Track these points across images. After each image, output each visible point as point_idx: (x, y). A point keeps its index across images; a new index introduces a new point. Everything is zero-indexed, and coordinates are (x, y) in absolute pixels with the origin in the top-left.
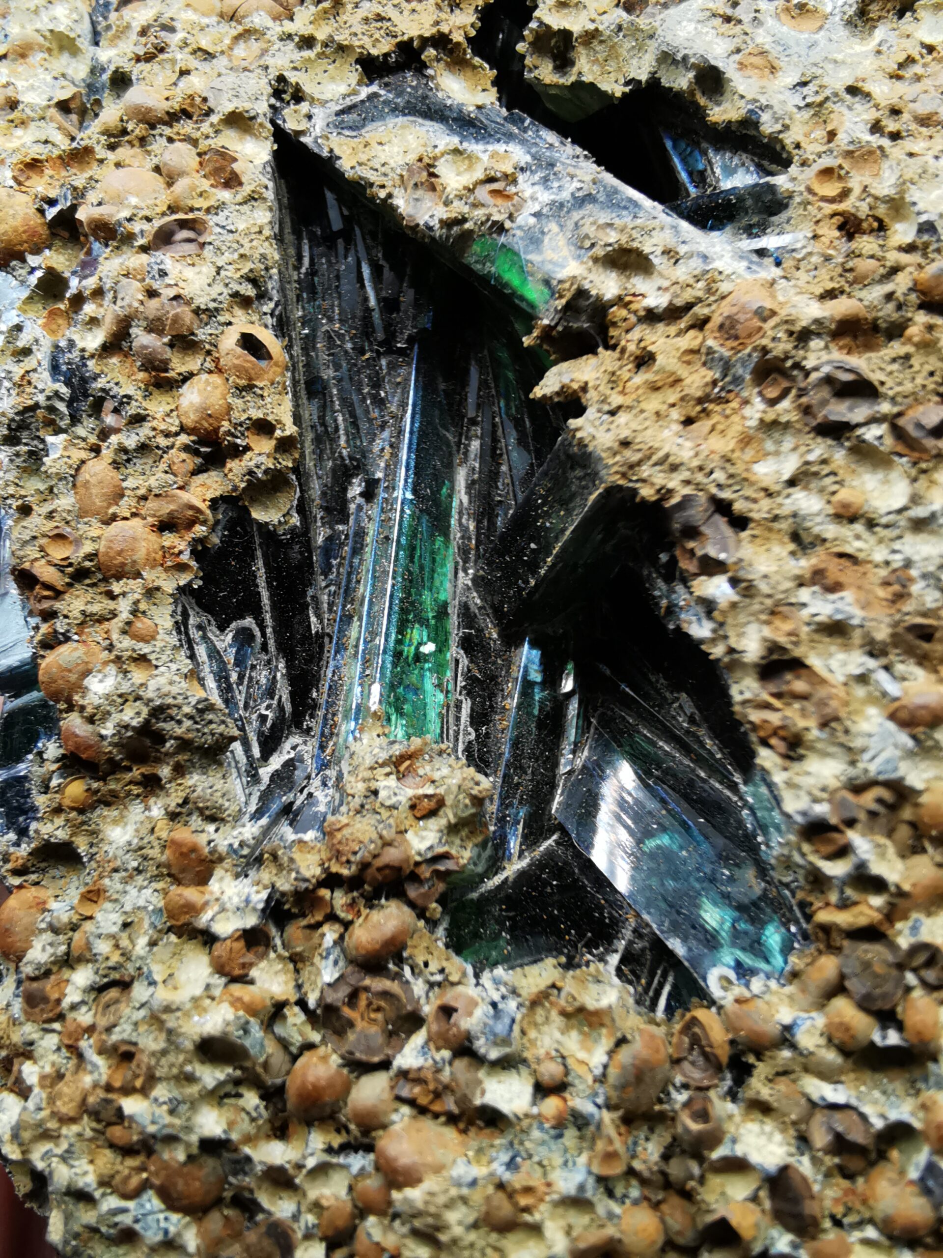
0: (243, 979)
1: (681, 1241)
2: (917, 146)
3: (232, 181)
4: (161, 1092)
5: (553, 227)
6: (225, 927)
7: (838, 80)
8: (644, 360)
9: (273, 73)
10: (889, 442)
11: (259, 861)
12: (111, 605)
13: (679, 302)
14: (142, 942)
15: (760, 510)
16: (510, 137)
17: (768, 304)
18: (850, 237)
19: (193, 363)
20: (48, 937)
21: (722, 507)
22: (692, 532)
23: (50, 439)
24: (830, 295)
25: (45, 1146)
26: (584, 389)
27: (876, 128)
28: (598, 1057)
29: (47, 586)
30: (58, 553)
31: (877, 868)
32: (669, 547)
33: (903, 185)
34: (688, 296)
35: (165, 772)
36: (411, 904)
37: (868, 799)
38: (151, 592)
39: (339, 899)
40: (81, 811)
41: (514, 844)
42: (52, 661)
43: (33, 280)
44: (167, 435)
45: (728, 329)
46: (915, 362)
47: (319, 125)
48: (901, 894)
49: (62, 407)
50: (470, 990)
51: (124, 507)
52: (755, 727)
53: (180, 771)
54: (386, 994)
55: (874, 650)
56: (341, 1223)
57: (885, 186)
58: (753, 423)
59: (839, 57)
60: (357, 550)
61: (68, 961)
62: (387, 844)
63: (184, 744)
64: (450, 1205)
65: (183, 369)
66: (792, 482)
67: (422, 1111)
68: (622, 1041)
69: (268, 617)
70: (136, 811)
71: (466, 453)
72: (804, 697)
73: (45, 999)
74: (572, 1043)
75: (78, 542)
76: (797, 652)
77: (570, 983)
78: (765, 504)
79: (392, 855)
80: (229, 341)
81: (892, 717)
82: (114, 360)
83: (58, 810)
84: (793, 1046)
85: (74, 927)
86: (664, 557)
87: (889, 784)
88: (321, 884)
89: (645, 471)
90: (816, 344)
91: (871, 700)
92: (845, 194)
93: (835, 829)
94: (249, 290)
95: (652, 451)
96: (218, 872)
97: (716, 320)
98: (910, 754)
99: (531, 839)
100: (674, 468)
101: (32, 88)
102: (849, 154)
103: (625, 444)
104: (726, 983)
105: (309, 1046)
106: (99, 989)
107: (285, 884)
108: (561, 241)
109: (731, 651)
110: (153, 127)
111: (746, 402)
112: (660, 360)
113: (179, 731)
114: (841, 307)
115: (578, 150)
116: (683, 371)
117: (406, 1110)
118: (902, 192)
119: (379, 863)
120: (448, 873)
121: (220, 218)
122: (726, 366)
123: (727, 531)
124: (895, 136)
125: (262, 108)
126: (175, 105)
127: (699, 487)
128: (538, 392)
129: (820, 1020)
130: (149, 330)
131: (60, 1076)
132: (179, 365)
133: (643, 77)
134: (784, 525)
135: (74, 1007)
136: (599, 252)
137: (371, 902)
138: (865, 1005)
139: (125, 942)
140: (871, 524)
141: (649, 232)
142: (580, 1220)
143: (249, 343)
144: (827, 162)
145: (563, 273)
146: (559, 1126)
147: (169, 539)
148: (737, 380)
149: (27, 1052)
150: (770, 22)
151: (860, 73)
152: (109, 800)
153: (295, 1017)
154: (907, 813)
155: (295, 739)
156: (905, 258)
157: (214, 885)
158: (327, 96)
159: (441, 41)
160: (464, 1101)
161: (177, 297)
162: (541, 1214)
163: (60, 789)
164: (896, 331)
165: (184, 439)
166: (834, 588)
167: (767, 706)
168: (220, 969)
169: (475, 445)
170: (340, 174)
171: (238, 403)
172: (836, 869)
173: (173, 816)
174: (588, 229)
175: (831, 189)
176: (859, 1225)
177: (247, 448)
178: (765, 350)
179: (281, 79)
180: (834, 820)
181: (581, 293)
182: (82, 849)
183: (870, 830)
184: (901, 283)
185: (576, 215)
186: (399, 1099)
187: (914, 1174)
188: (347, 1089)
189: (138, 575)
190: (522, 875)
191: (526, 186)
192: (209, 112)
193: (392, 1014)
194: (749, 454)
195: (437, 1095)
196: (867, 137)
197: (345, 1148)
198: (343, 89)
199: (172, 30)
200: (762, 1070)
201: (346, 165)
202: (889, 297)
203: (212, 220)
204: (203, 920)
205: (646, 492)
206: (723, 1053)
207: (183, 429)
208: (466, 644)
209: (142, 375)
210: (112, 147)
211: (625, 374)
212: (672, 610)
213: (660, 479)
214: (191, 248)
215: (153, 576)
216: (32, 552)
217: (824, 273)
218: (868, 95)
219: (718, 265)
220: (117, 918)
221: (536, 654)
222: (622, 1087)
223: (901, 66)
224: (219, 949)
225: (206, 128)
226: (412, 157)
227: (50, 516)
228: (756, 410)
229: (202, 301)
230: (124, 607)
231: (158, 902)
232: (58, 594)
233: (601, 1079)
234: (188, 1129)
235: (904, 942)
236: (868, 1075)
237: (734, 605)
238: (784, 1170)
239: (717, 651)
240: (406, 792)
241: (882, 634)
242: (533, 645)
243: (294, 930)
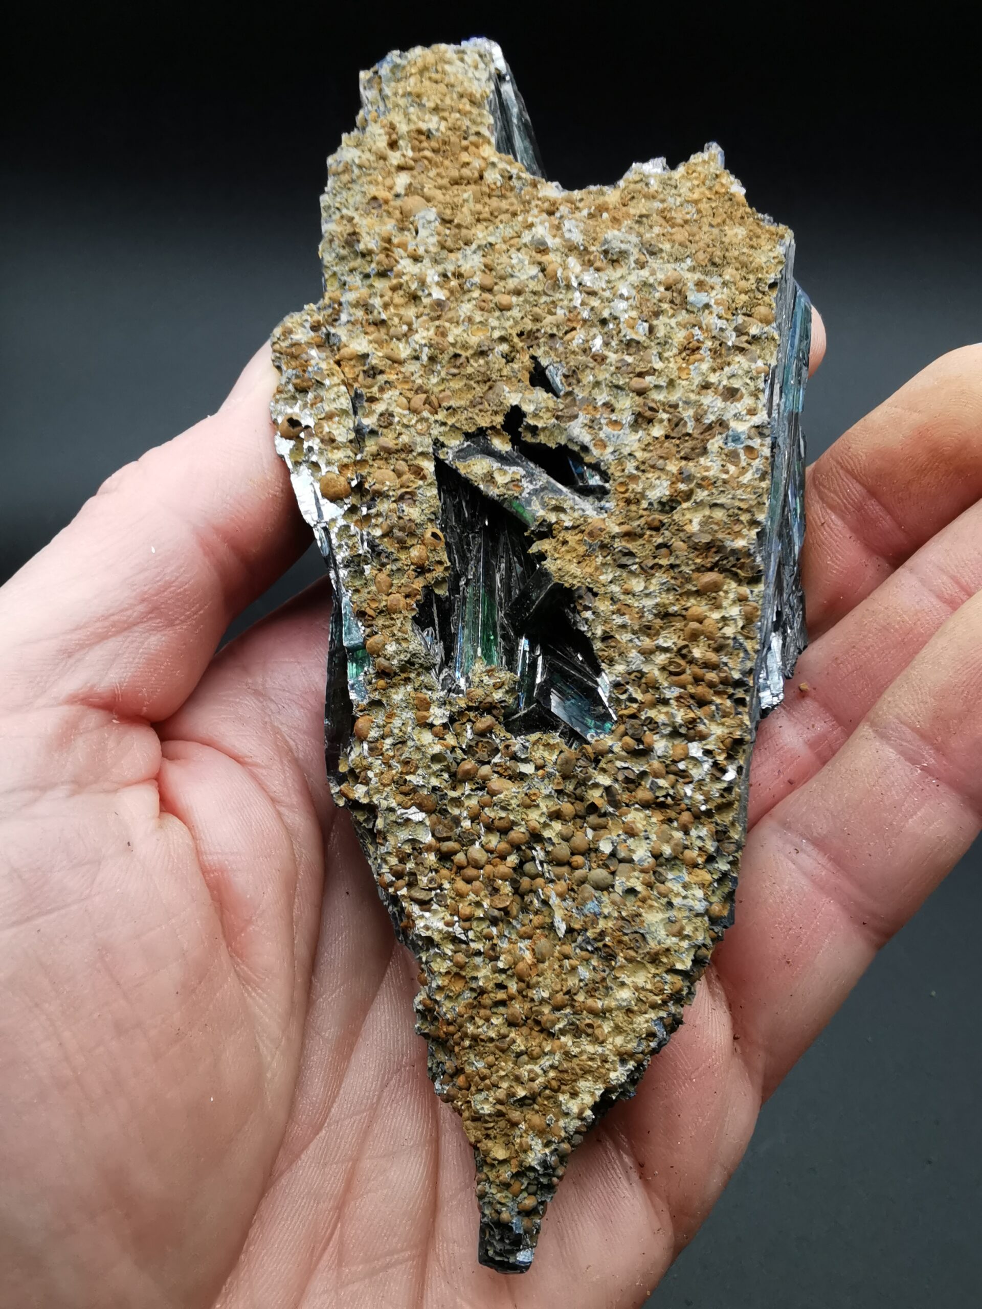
0: (443, 739)
1: (580, 814)
2: (650, 475)
3: (424, 478)
4: (420, 772)
5: (534, 498)
6: (437, 722)
7: (626, 451)
8: (565, 542)
9: (433, 437)
10: (639, 571)
11: (445, 704)
12: (392, 622)
13: (576, 525)
14: (409, 729)
15: (602, 591)
16: (518, 465)
17: (603, 527)
18: (628, 505)
19: (415, 541)
20: (377, 729)
21: (590, 590)
22: (581, 597)
23: (365, 567)
24: (622, 524)
25: (378, 796)
26: (546, 551)
27: (637, 468)
28: (554, 757)
29: (370, 616)
30: (374, 605)
31: (634, 695)
32: (574, 602)
33: (644, 489)
34: (578, 522)
35: (412, 675)
36: (494, 716)
37: (633, 676)
38: (405, 618)
39: (472, 714)
40: (384, 690)
41: (522, 705)
42: (370, 641)
43: (346, 507)
44: (407, 565)
45: (591, 534)
46: (646, 546)
47: (451, 456)
48: (642, 703)
49: (369, 556)
50: (514, 741)
51: (394, 589)
52: (600, 657)
53: (419, 674)
54: (488, 742)
55: (634, 632)
56: (476, 812)
57: (639, 489)
58: (599, 563)
59: (626, 442)
60: (464, 603)
61: (383, 737)
62: (488, 696)
63: (421, 665)
64: (512, 799)
65: (411, 543)
66: (611, 582)
67: (501, 775)
68: (561, 752)
69: (437, 627)
70: (402, 689)
71: (500, 569)
72: (614, 647)
73: (377, 748)
74: (546, 754)
75: (380, 602)
76: (612, 634)
77: (545, 737)
78: (603, 589)
79: (489, 699)
80: (428, 535)
81: (639, 652)
82: (386, 540)
83: (376, 690)
84: (613, 752)
85: (384, 726)
86: (572, 605)
87: (638, 671)
88: (466, 710)
89: (566, 578)
90: (617, 540)
91: (633, 647)
92: (627, 490)
93: (623, 685)
94: (433, 517)
95: (568, 572)
96: (432, 707)
97: (587, 531)
98: (643, 663)
99: (528, 704)
100: (575, 577)
101: (340, 435)
102: (628, 477)
103: (560, 569)
104: (592, 736)
105: (464, 759)
106: (394, 745)
107: (455, 709)
108: (537, 503)
109: (593, 634)
110: (390, 454)
111: (597, 557)
112: (570, 543)
113: (420, 662)
114: (625, 528)
115: (542, 470)
116: (577, 547)
117: (496, 775)
118: (644, 492)
119: (486, 701)
120: (506, 706)
121: (421, 491)
122: (591, 546)
123: (591, 597)
124: (643, 471)
125: (431, 450)
126: (399, 447)
127: (583, 583)
128: (530, 551)
129: (620, 744)
130: (400, 530)
131: (382, 773)
132: (410, 542)
133: (563, 443)
134: (608, 595)
135: (387, 750)
136: (550, 507)
137: (482, 715)
138: (632, 737)
139: (403, 729)
140: (634, 595)
141: (566, 501)
142: (550, 804)
143: (434, 535)
144: (621, 480)
145: (538, 514)
146: (543, 779)
147: (408, 600)
148: (594, 550)
149: (369, 768)
150: (605, 427)
151: (633, 449)
152: (394, 686)
153: (459, 751)
154: (643, 680)
155: (446, 670)
156: (645, 513)
157: (431, 711)
158: (452, 445)
159: (493, 428)
160: (514, 771)
161: (410, 520)
162: (539, 801)
163: (376, 683)
164: (641, 536)
165: (412, 567)
166: (624, 614)
167: (604, 650)
168: (436, 735)
169: (503, 565)
170: (459, 475)
171: (431, 555)
172: (624, 697)
173: (416, 690)
174: (546, 499)
175: (622, 489)
176: (633, 805)
177: (434, 570)
178: (602, 541)
179: (437, 439)
180: (623, 682)
181: (544, 521)
182: (384, 702)
183: (633, 685)
184: (642, 521)
185: (542, 494)
186: (494, 772)
187: (648, 786)
188: (477, 770)
189: (401, 612)
190: (525, 714)
191: (525, 483)
192: (412, 451)
193: (490, 749)
194: (597, 573)
195: (506, 769)
196: (635, 472)
197: (477, 789)
198: (458, 442)
199: (393, 416)
200: (604, 760)
201: (462, 472)
202: (639, 526)
203: (418, 492)
204: (429, 721)
205: (566, 585)
206: (592, 756)
207: (412, 564)
208: (503, 637)
209: (397, 545)
210: (374, 460)
211: (559, 547)
212: (575, 623)
213: (571, 581)
214: (410, 501)
215: (405, 613)
216: (365, 605)
217: (620, 516)
218: (635, 457)
219: (587, 513)
220: (401, 722)
221: (527, 642)
222: (561, 765)
223: (646, 445)
224: (435, 729)
225: (410, 456)
226: (485, 471)
227: (369, 593)
228: (600, 560)
229: (418, 521)
230: (398, 622)
231: (413, 716)
232: (373, 618)
233: (555, 763)
234: (429, 783)
235: (643, 718)
236: (635, 760)
237: (593, 620)
238: (610, 786)
239: (589, 635)
240: (492, 681)
241: (636, 628)
242: (526, 638)
243: (457, 724)
